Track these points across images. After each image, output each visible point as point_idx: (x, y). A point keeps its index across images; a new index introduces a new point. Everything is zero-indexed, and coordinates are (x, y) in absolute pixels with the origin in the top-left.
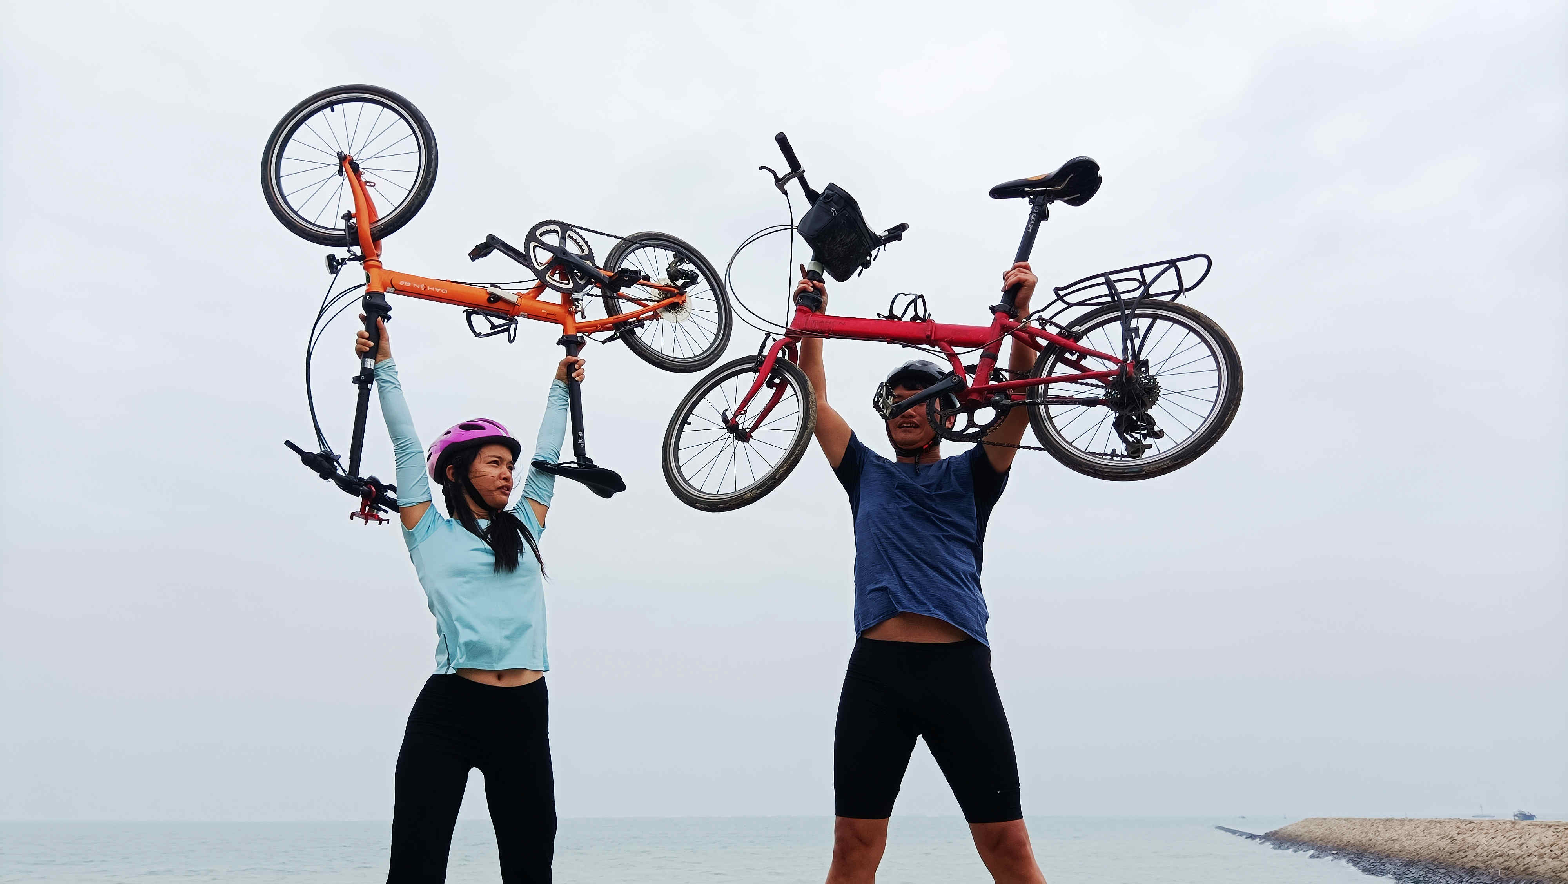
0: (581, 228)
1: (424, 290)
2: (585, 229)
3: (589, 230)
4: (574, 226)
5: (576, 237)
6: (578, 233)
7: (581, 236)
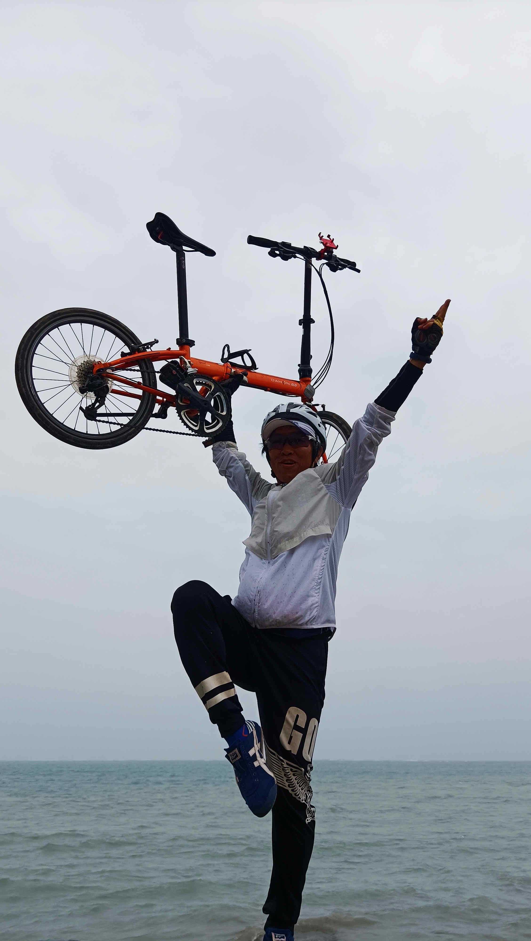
0: (190, 435)
2: (187, 434)
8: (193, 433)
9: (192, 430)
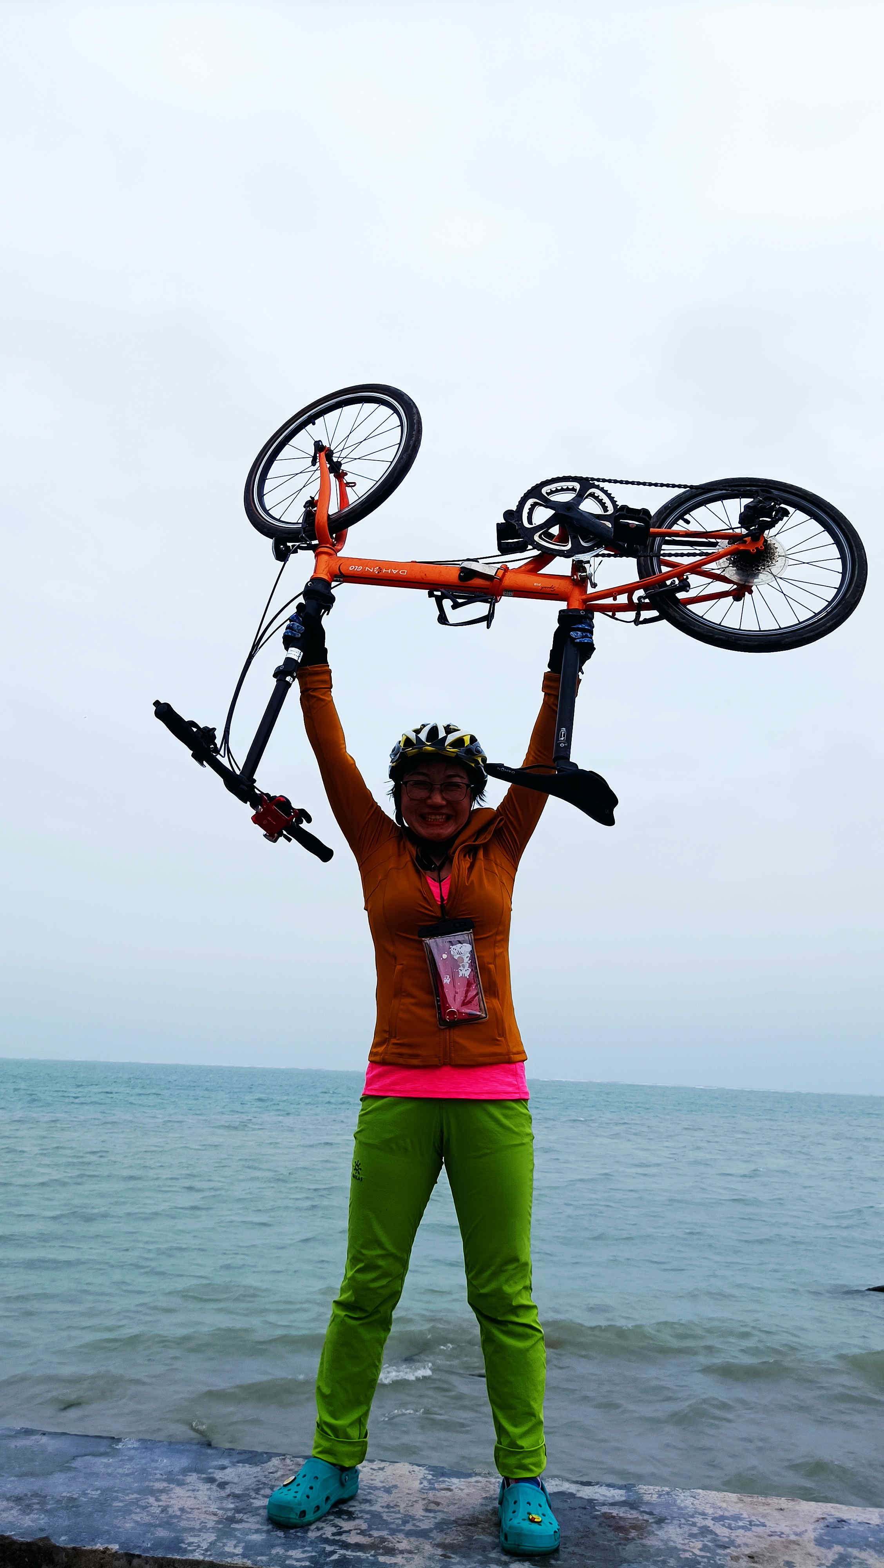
0: (604, 481)
1: (378, 573)
2: (610, 481)
3: (616, 482)
4: (593, 479)
5: (598, 492)
6: (602, 490)
7: (605, 492)
8: (596, 483)
9: (597, 487)
